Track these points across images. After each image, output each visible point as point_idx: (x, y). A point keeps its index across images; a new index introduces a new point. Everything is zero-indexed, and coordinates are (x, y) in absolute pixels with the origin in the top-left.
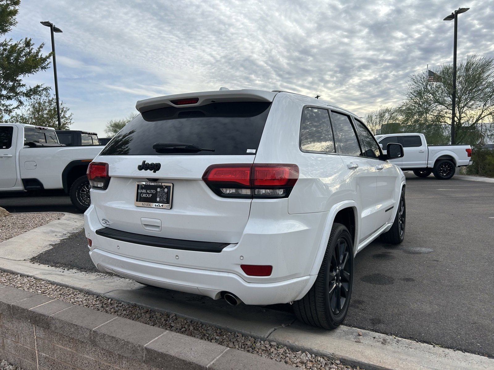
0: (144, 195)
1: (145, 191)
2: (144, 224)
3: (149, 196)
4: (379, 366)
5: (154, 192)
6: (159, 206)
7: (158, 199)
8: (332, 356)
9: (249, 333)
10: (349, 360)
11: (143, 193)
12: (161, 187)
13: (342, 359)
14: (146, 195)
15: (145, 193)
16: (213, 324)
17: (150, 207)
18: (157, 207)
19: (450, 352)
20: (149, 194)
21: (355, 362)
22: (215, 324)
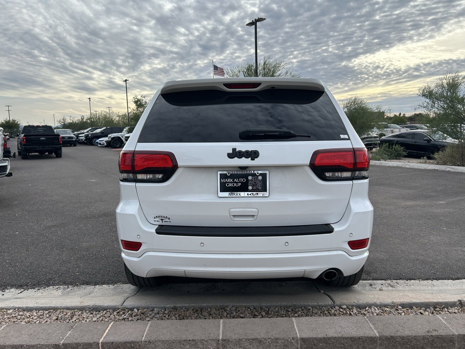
0: (230, 185)
1: (231, 180)
2: (233, 215)
3: (237, 185)
4: (429, 302)
5: (244, 180)
6: (253, 195)
7: (250, 188)
8: (393, 304)
9: (316, 304)
10: (407, 304)
11: (229, 182)
12: (254, 175)
13: (401, 304)
14: (233, 185)
15: (232, 183)
16: (277, 304)
17: (240, 196)
18: (250, 196)
19: (435, 282)
20: (237, 183)
21: (411, 304)
22: (279, 304)
